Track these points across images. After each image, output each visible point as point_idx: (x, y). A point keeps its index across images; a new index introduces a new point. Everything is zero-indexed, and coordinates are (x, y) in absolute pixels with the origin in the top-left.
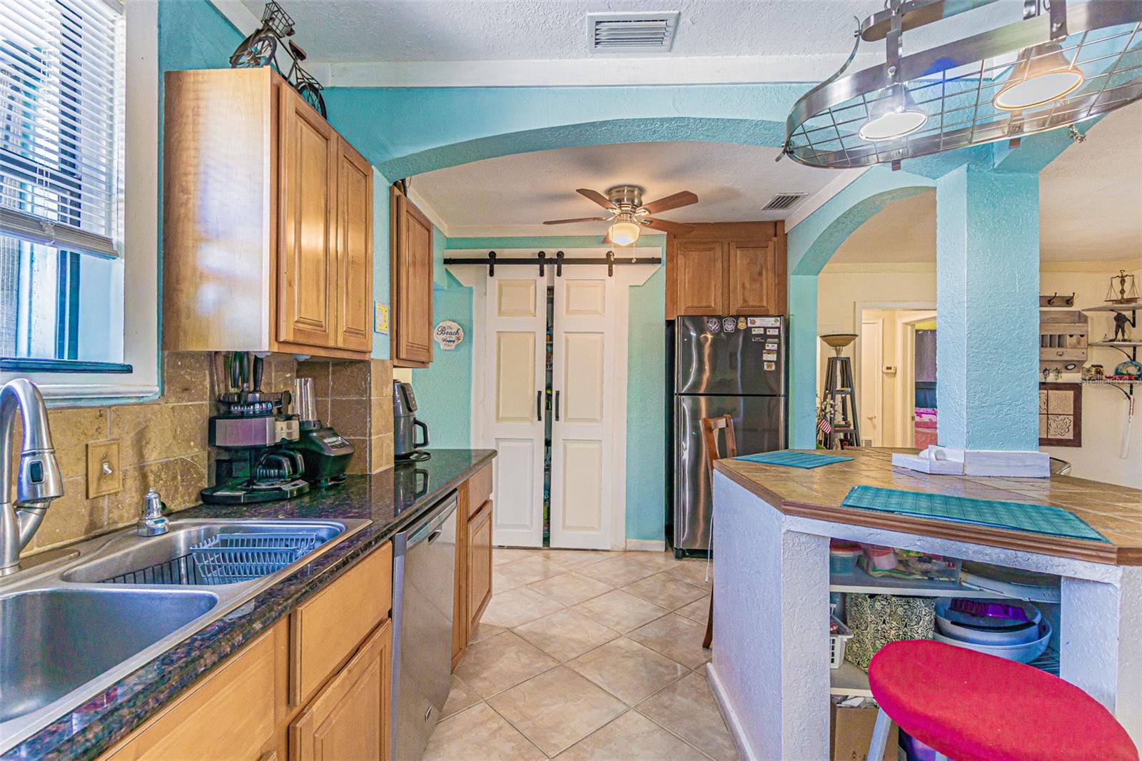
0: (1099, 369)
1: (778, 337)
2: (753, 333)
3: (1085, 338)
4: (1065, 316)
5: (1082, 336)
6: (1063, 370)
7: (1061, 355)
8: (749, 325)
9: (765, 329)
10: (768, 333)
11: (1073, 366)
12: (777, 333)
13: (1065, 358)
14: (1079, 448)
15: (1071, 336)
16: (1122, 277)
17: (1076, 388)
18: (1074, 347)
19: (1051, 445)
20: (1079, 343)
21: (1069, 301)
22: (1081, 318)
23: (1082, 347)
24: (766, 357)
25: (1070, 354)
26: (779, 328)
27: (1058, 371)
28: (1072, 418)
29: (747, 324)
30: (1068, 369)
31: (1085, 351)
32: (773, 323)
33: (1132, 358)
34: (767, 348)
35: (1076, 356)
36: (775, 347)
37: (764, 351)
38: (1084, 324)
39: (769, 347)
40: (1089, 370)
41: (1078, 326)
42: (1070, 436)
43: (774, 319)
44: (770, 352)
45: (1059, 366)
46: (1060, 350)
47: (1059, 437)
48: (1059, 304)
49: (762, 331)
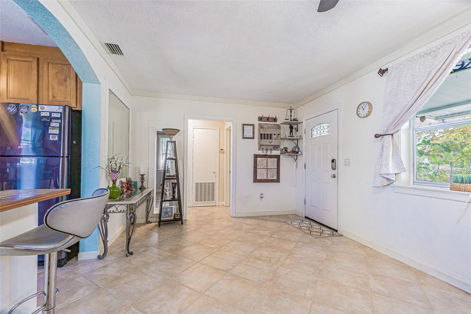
0: (286, 149)
1: (60, 118)
2: (42, 115)
3: (279, 136)
4: (274, 126)
5: (279, 135)
6: (273, 149)
7: (271, 143)
8: (40, 110)
9: (51, 113)
10: (53, 116)
11: (276, 148)
12: (59, 116)
13: (272, 144)
14: (279, 183)
15: (275, 134)
16: (291, 109)
17: (278, 157)
18: (276, 139)
19: (269, 182)
20: (277, 138)
21: (275, 120)
22: (279, 127)
23: (279, 139)
24: (50, 131)
25: (274, 143)
26: (61, 113)
27: (271, 150)
28: (276, 170)
29: (38, 109)
30: (275, 149)
31: (279, 141)
32: (58, 109)
33: (297, 144)
34: (51, 125)
35: (276, 143)
36: (58, 125)
37: (50, 128)
38: (279, 130)
39: (53, 124)
40: (282, 150)
41: (277, 130)
42: (275, 178)
43: (58, 107)
44: (54, 128)
45: (272, 147)
46: (270, 140)
47: (271, 178)
48: (271, 121)
49: (48, 114)
